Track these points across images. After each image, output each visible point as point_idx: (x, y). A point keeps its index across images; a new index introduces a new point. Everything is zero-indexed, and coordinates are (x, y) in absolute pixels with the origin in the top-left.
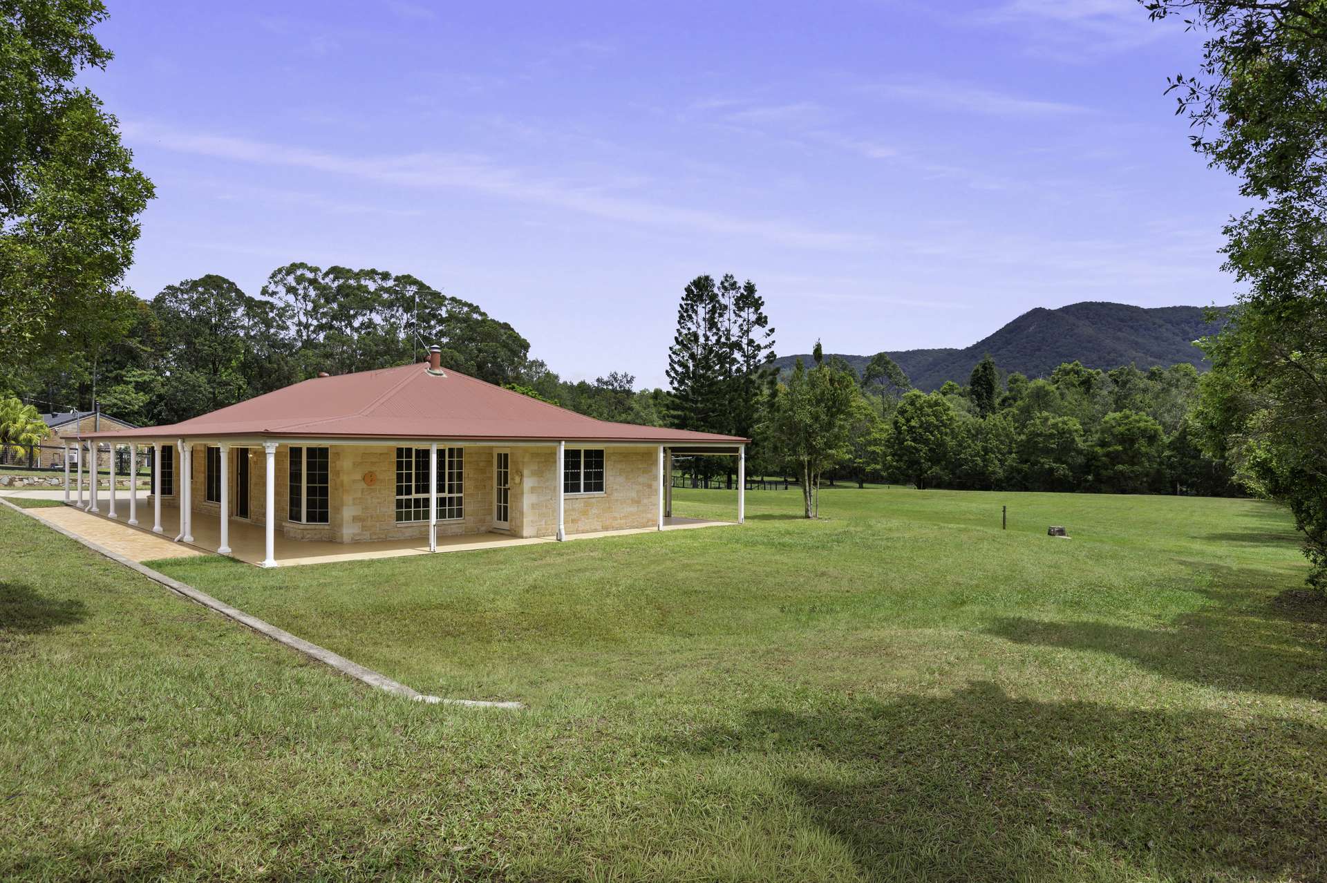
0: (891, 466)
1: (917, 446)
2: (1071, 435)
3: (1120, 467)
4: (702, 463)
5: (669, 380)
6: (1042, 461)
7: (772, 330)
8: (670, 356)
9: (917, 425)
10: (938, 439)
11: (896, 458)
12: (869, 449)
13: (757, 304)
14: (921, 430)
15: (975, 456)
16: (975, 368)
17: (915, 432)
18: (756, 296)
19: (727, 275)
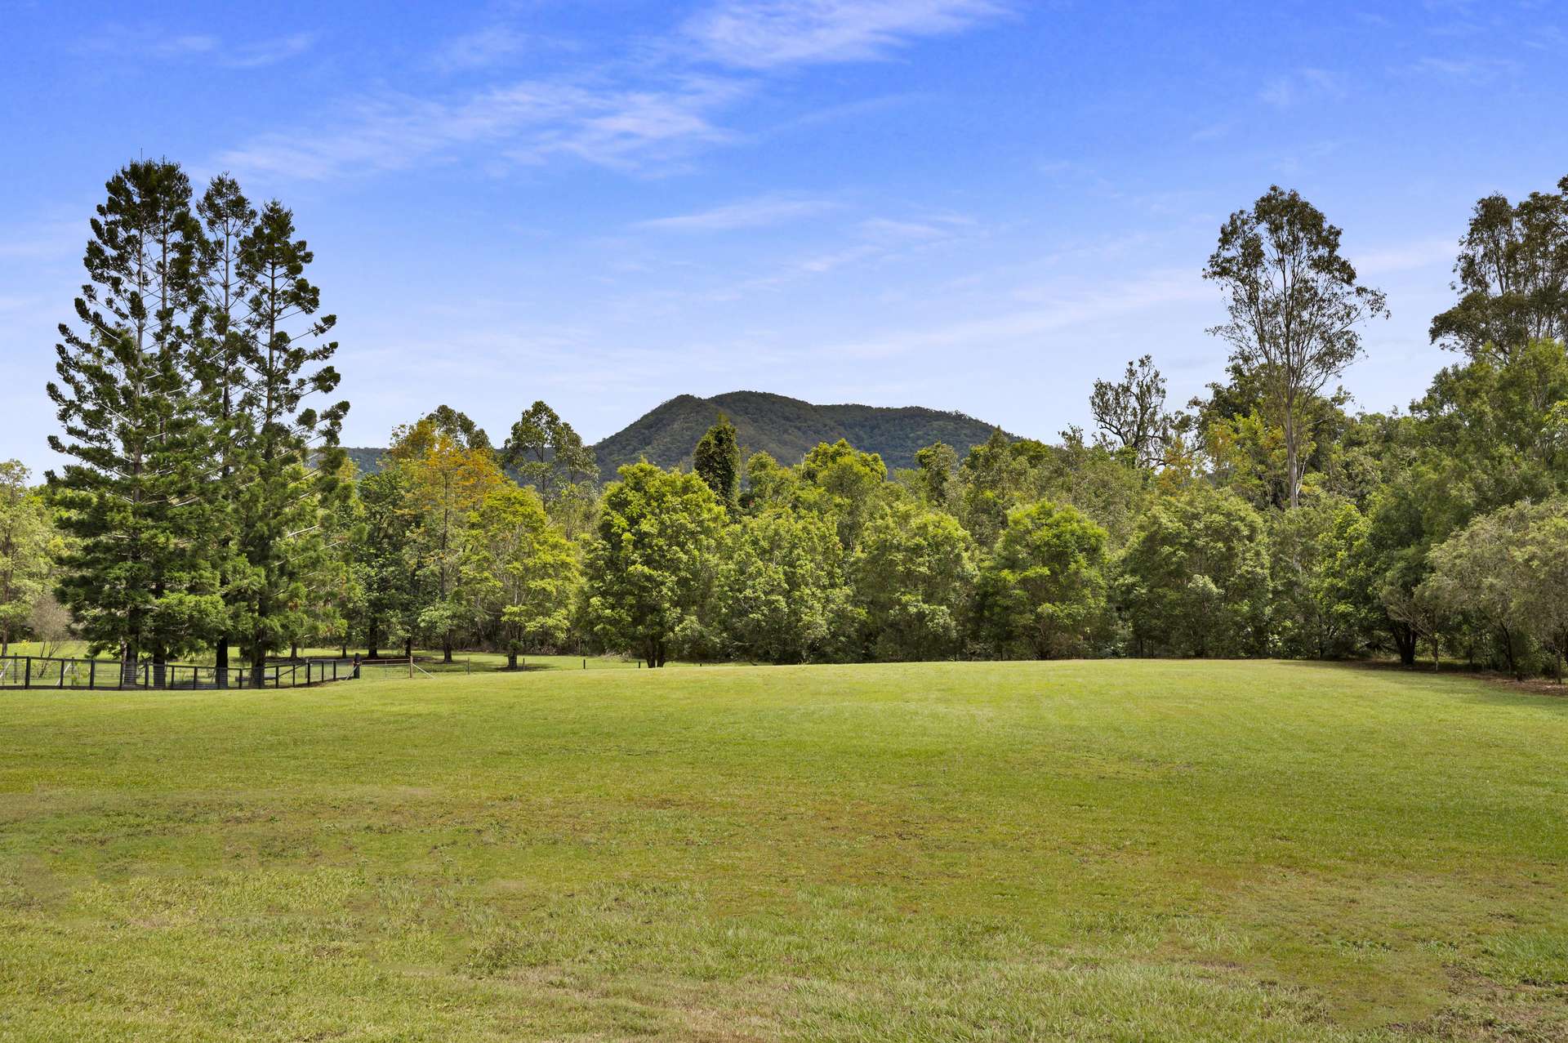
0: (599, 617)
1: (654, 573)
2: (953, 547)
3: (1047, 608)
4: (150, 622)
5: (56, 408)
6: (904, 599)
7: (330, 320)
8: (61, 349)
9: (654, 531)
10: (694, 559)
11: (611, 600)
12: (533, 584)
13: (295, 258)
14: (661, 542)
15: (771, 592)
16: (704, 439)
17: (651, 547)
18: (293, 240)
19: (221, 182)
